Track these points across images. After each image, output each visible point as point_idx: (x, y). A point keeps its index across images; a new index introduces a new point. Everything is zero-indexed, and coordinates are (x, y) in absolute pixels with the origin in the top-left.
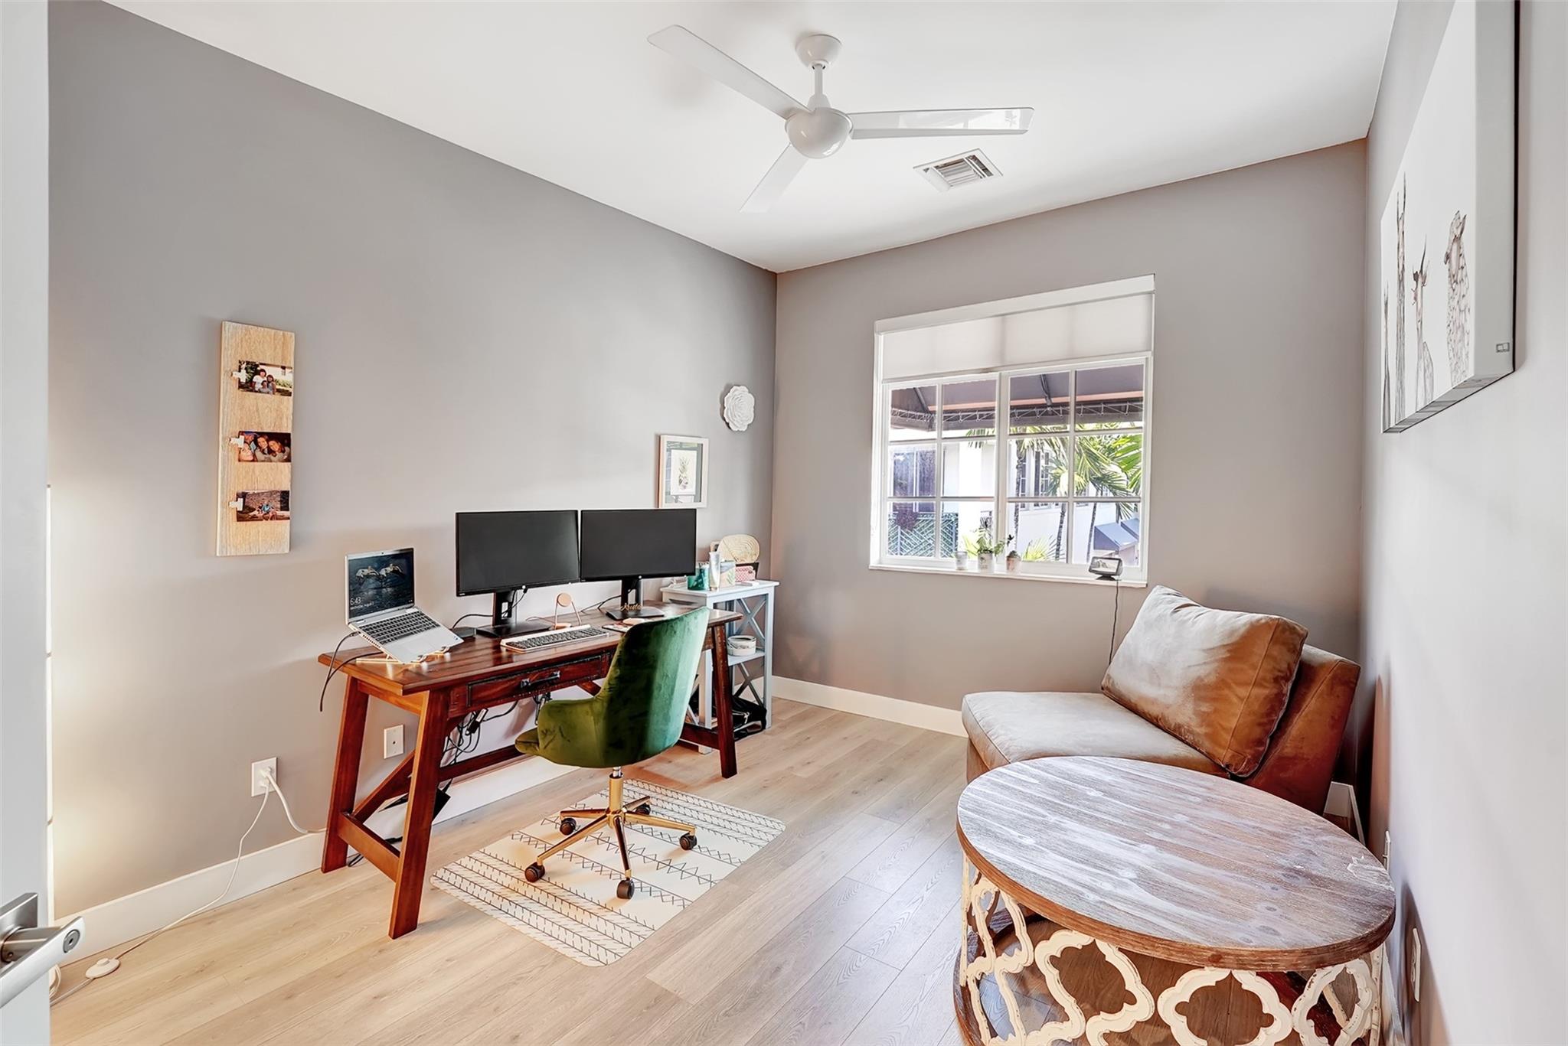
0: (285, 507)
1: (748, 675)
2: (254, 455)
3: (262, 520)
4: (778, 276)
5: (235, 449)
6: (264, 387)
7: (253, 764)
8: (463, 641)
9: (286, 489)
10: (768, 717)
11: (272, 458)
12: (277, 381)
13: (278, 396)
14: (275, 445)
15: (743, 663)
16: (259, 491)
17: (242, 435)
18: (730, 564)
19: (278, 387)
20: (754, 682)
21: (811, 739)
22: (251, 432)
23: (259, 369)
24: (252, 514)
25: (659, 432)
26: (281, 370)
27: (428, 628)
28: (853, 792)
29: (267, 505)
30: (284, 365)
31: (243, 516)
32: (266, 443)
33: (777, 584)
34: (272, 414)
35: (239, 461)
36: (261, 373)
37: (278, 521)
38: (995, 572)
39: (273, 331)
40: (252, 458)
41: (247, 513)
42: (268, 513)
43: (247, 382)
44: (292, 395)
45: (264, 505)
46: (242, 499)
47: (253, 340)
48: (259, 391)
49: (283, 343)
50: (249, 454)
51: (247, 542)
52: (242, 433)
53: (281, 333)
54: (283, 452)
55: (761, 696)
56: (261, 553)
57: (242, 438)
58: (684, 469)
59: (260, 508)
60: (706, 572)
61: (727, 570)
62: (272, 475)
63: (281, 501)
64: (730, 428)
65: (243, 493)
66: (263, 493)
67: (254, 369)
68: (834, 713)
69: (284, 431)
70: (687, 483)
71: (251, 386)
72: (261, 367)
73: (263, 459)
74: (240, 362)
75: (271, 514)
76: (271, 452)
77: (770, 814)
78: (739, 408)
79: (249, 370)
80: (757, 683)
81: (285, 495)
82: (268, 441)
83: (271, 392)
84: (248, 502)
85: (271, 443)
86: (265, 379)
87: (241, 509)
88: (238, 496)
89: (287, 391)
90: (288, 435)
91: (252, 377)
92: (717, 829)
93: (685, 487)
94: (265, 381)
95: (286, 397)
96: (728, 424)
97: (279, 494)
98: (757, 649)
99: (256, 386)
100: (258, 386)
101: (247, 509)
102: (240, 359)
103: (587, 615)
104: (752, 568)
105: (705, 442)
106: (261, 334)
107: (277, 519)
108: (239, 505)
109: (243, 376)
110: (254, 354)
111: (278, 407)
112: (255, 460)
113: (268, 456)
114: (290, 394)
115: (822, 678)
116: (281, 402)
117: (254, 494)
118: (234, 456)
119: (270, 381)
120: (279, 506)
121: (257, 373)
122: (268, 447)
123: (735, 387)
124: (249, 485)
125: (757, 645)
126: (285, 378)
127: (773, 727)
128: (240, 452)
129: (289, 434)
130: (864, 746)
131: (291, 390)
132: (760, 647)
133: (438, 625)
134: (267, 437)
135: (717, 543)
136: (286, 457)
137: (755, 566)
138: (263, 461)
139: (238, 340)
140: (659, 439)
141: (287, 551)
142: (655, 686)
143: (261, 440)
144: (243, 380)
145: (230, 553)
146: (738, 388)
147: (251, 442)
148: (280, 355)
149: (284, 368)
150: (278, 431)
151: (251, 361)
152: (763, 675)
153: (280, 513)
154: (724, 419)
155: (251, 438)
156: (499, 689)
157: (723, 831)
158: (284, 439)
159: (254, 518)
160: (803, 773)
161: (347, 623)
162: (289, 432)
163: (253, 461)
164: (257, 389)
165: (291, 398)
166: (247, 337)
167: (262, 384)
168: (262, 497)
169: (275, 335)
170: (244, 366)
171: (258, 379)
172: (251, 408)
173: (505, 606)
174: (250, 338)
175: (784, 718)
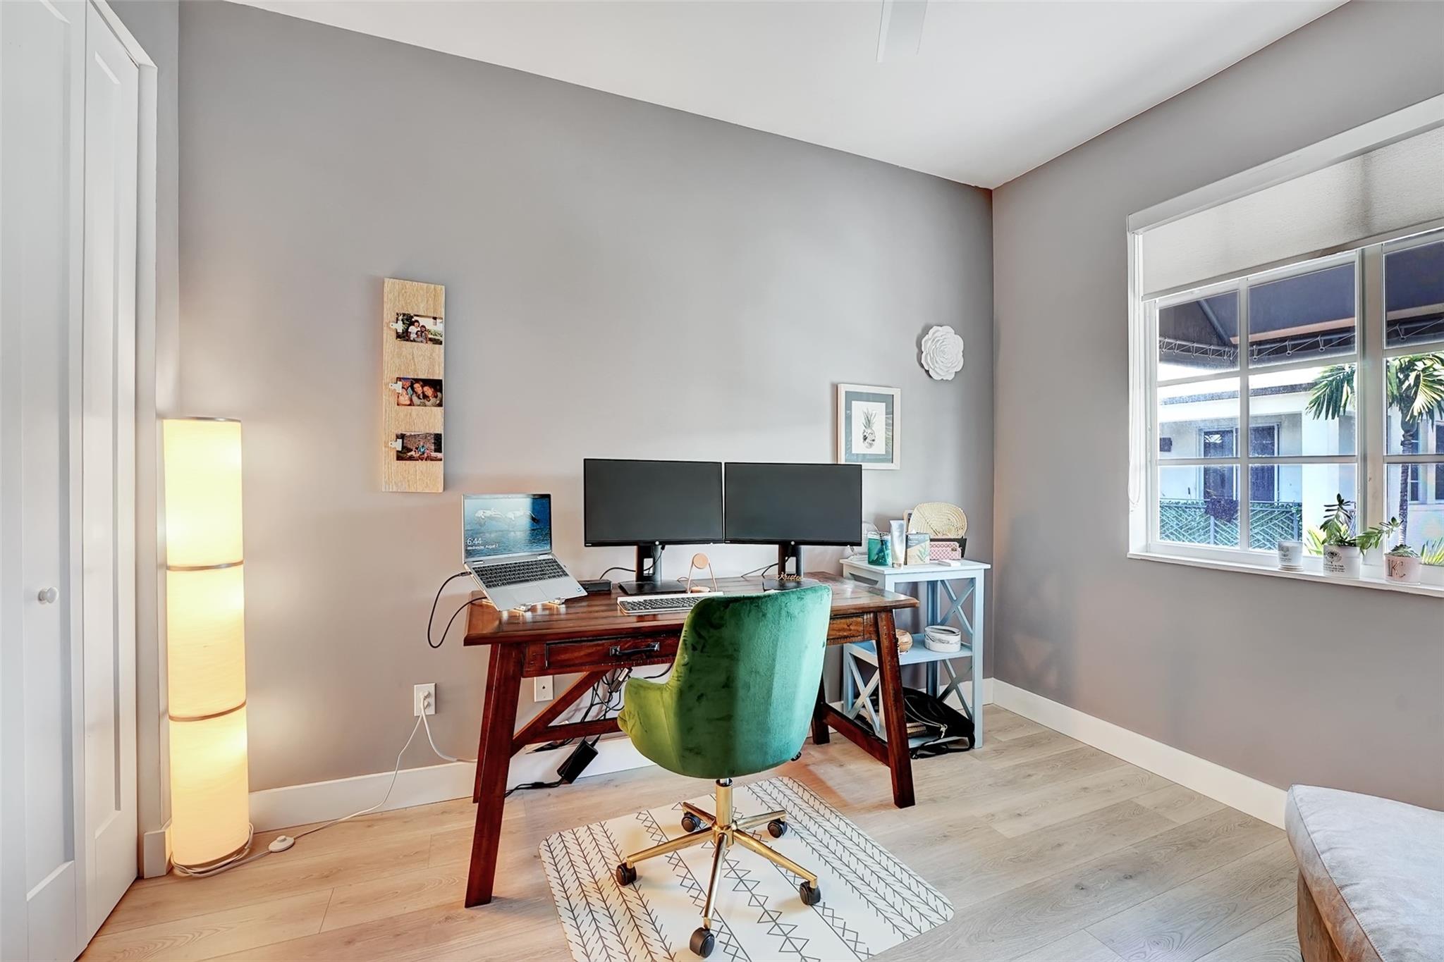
0: (438, 449)
1: (954, 676)
2: (411, 400)
3: (418, 460)
4: (993, 193)
5: (394, 394)
6: (418, 336)
7: (415, 686)
8: (586, 594)
9: (439, 432)
10: (978, 733)
11: (427, 403)
12: (429, 331)
13: (430, 345)
14: (429, 391)
15: (949, 659)
16: (416, 433)
17: (400, 381)
18: (922, 537)
19: (430, 336)
20: (962, 686)
21: (1033, 778)
22: (408, 379)
23: (413, 320)
24: (409, 454)
25: (836, 380)
26: (432, 320)
27: (554, 577)
28: (1077, 886)
29: (423, 447)
30: (435, 316)
31: (402, 456)
32: (421, 388)
33: (989, 566)
34: (426, 362)
35: (398, 405)
36: (416, 324)
37: (433, 462)
38: (1361, 579)
39: (426, 285)
40: (408, 403)
41: (405, 453)
42: (423, 453)
43: (403, 333)
44: (443, 342)
45: (420, 446)
46: (401, 440)
47: (408, 294)
48: (414, 341)
49: (435, 296)
50: (407, 398)
51: (406, 480)
52: (399, 379)
53: (433, 286)
54: (436, 397)
55: (969, 705)
56: (418, 491)
57: (400, 383)
58: (868, 423)
59: (417, 448)
60: (889, 544)
61: (917, 544)
62: (428, 419)
63: (435, 443)
64: (930, 376)
65: (402, 434)
66: (419, 435)
67: (409, 320)
68: (1081, 746)
69: (436, 378)
70: (873, 440)
71: (407, 336)
72: (415, 318)
73: (419, 403)
74: (398, 314)
75: (426, 455)
76: (425, 397)
77: (940, 884)
78: (943, 351)
79: (405, 322)
80: (964, 687)
81: (438, 438)
82: (422, 387)
83: (425, 341)
84: (406, 443)
85: (426, 389)
86: (419, 329)
87: (400, 449)
88: (398, 437)
89: (438, 340)
90: (439, 382)
91: (408, 328)
92: (858, 883)
93: (871, 445)
94: (418, 331)
95: (437, 346)
96: (927, 372)
97: (433, 436)
98: (962, 645)
99: (411, 335)
100: (413, 336)
101: (405, 449)
102: (397, 311)
103: (747, 580)
104: (958, 545)
105: (896, 392)
106: (415, 289)
107: (432, 460)
108: (398, 445)
109: (400, 327)
110: (409, 307)
111: (431, 355)
112: (411, 404)
113: (422, 401)
114: (441, 343)
115: (1063, 695)
116: (433, 351)
117: (411, 435)
118: (393, 400)
119: (423, 330)
120: (433, 447)
121: (412, 323)
122: (423, 393)
123: (935, 328)
124: (407, 427)
125: (961, 640)
126: (435, 327)
127: (986, 748)
128: (398, 397)
129: (441, 381)
130: (1112, 809)
131: (442, 339)
132: (966, 644)
133: (566, 575)
134: (421, 383)
135: (910, 512)
136: (438, 402)
137: (962, 542)
138: (419, 405)
139: (396, 294)
140: (835, 388)
141: (441, 490)
142: (740, 684)
143: (417, 386)
144: (400, 331)
145: (393, 488)
146: (939, 328)
147: (408, 388)
148: (432, 306)
149: (435, 318)
150: (431, 378)
151: (406, 313)
152: (971, 680)
153: (434, 454)
154: (922, 366)
155: (408, 384)
156: (582, 653)
157: (865, 889)
158: (436, 385)
159: (411, 458)
160: (1008, 829)
161: (463, 562)
162: (441, 378)
163: (410, 405)
164: (412, 339)
165: (442, 346)
166: (403, 291)
167: (417, 334)
168: (418, 439)
169: (427, 288)
170: (401, 318)
171: (413, 329)
172: (408, 356)
173: (648, 563)
174: (405, 292)
175: (1005, 738)
